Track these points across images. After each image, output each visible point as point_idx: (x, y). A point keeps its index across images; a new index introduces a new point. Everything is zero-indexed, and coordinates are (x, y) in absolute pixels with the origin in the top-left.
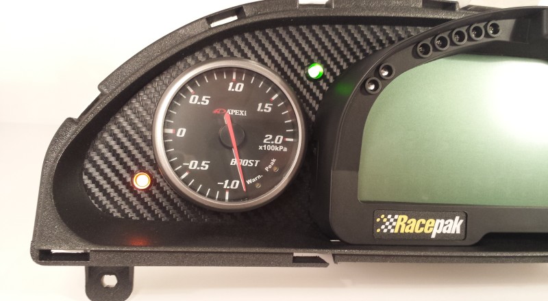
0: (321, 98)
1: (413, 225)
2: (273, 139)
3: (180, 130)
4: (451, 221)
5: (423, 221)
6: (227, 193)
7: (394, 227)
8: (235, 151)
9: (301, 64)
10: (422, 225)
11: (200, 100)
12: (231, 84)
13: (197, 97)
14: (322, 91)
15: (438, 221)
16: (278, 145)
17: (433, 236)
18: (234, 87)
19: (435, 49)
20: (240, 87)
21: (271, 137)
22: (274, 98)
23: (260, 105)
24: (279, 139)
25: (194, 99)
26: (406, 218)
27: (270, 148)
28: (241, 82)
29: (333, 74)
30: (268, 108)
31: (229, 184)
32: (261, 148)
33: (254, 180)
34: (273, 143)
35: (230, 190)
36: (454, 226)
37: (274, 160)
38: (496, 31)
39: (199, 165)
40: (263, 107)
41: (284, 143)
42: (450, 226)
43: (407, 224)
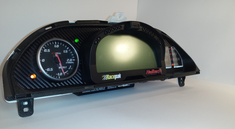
0: (79, 48)
1: (110, 77)
2: (69, 60)
3: (43, 60)
4: (118, 75)
5: (112, 76)
6: (59, 77)
7: (106, 78)
8: (60, 64)
9: (72, 39)
10: (112, 77)
11: (47, 51)
12: (55, 45)
13: (46, 50)
14: (79, 46)
15: (116, 75)
16: (71, 62)
17: (115, 79)
18: (56, 46)
19: (109, 32)
20: (58, 46)
21: (69, 59)
22: (67, 49)
23: (64, 51)
24: (71, 60)
25: (45, 51)
26: (108, 75)
27: (69, 63)
28: (58, 45)
29: (81, 41)
30: (67, 52)
31: (59, 74)
32: (66, 63)
33: (66, 72)
34: (70, 61)
35: (60, 76)
36: (119, 76)
37: (71, 66)
38: (121, 28)
39: (50, 70)
40: (65, 51)
41: (73, 61)
42: (118, 76)
43: (109, 77)
